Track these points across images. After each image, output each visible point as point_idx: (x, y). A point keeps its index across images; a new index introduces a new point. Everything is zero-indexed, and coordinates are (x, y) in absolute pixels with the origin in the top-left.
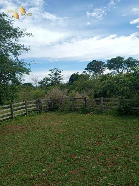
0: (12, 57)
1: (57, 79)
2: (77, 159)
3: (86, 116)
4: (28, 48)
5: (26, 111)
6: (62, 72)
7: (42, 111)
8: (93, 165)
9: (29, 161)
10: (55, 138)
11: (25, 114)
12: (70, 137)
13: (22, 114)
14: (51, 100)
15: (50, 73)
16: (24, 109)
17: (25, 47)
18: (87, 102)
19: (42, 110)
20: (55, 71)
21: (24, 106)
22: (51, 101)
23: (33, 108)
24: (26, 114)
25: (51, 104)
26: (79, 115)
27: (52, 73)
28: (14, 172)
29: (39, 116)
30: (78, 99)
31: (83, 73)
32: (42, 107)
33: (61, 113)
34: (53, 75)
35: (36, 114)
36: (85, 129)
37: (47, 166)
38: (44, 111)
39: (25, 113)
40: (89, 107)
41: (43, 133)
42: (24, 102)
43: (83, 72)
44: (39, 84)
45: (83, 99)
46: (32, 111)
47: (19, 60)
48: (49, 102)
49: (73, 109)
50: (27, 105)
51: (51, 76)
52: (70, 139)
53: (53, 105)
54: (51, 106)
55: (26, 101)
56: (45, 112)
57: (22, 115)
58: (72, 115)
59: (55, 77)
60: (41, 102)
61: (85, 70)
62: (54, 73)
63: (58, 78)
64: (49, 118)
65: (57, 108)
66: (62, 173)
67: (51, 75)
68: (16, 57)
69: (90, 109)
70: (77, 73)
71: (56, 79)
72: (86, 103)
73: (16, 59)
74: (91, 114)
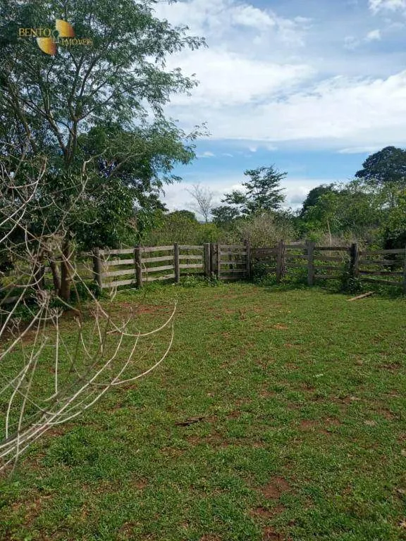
0: (146, 111)
1: (266, 199)
2: (317, 397)
3: (352, 299)
4: (192, 79)
5: (176, 273)
6: (283, 176)
7: (217, 278)
8: (367, 417)
9: (177, 384)
10: (254, 341)
11: (172, 279)
12: (297, 344)
13: (164, 278)
14: (245, 250)
15: (248, 179)
16: (171, 267)
17: (184, 77)
18: (360, 258)
19: (219, 274)
20: (262, 176)
21: (171, 258)
22: (244, 253)
23: (194, 266)
24: (175, 280)
25: (245, 260)
26: (331, 296)
27: (254, 182)
28: (134, 403)
29: (210, 290)
30: (329, 249)
31: (350, 186)
32: (219, 268)
33: (271, 288)
34: (256, 186)
35: (203, 283)
36: (346, 331)
37: (225, 401)
38: (225, 278)
39: (172, 276)
40: (364, 276)
41: (219, 327)
42: (172, 248)
43: (349, 184)
44: (214, 216)
45: (344, 249)
46: (190, 275)
47: (163, 117)
48: (238, 255)
49: (310, 280)
50: (180, 257)
51: (248, 190)
52: (297, 347)
53: (251, 265)
54: (246, 268)
55: (175, 245)
56: (226, 282)
57: (164, 280)
58: (308, 294)
59: (261, 193)
60: (217, 252)
61: (356, 176)
62: (260, 182)
63: (271, 195)
64: (236, 296)
65: (263, 273)
66: (271, 422)
67: (249, 187)
68: (156, 108)
69: (366, 280)
70: (329, 185)
71: (262, 200)
72: (353, 262)
73: (156, 113)
74: (367, 296)
